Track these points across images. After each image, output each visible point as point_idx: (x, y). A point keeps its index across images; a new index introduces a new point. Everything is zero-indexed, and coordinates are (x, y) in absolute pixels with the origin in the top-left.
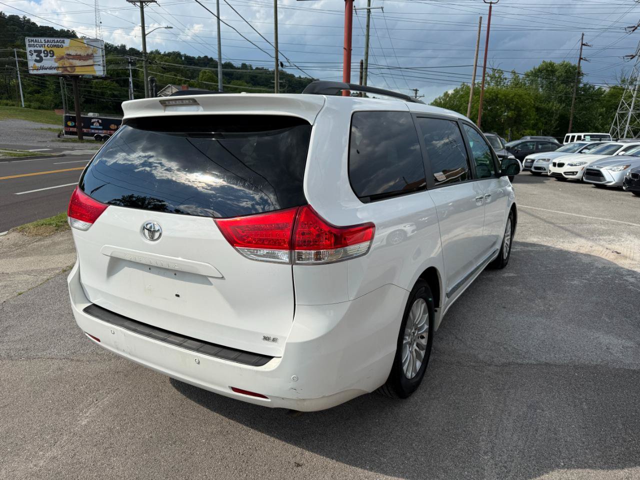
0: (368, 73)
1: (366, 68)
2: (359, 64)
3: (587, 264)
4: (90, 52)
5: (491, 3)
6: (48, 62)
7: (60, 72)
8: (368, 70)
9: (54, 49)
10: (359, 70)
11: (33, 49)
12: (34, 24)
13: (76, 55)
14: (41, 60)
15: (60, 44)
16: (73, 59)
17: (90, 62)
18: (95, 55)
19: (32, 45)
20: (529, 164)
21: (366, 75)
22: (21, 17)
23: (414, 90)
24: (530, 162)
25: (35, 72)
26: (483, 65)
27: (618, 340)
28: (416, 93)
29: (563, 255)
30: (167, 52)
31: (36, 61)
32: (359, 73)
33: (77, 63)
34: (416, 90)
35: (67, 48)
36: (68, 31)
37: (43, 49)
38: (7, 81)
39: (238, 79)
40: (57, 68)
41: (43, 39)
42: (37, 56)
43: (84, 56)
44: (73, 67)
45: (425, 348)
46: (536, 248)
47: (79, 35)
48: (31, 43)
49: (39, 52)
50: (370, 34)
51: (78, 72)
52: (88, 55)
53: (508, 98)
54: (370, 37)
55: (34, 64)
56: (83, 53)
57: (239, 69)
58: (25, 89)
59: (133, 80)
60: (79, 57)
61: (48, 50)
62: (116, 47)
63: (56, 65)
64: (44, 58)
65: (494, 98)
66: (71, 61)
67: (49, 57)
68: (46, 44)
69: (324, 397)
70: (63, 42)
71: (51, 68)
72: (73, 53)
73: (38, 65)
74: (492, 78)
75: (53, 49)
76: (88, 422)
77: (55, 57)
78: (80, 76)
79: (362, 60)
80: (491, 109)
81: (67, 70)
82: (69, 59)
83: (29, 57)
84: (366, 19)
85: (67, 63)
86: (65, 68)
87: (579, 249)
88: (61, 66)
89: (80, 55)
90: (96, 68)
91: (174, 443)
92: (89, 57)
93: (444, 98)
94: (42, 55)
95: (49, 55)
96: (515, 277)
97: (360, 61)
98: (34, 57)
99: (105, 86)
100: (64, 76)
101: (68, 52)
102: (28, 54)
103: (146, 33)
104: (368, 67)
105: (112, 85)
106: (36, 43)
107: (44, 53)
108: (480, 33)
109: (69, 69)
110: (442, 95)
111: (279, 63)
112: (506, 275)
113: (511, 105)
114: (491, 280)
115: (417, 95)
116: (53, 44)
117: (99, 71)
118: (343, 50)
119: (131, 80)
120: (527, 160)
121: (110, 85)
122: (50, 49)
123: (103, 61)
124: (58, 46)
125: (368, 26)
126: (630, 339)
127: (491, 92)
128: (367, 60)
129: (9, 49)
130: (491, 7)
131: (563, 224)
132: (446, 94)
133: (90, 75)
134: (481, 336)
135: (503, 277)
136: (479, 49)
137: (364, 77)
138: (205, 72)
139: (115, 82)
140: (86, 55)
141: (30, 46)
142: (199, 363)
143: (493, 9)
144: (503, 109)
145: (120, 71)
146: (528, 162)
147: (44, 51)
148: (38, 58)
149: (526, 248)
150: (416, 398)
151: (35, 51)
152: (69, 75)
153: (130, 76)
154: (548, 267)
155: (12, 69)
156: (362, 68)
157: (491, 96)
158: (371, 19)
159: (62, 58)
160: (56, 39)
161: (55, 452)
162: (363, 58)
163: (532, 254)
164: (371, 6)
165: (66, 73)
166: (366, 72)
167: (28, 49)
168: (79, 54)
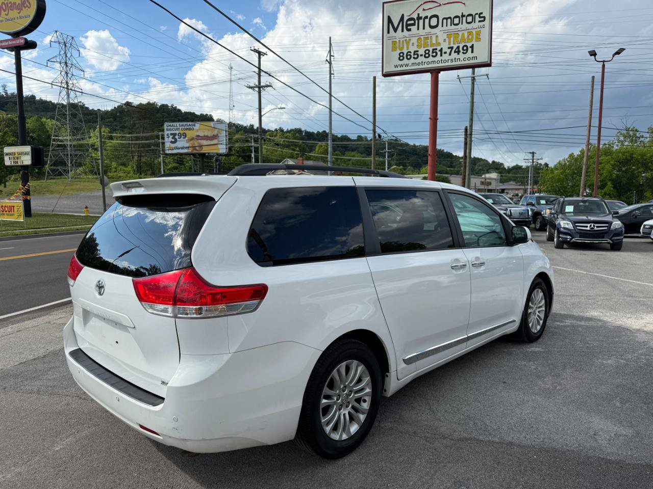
0: (473, 139)
1: (471, 134)
2: (464, 131)
3: (640, 343)
4: (216, 132)
5: (604, 61)
6: (182, 143)
7: (189, 151)
8: (473, 136)
9: (187, 132)
10: (463, 136)
11: (169, 132)
12: (179, 110)
13: (204, 136)
14: (175, 142)
15: (191, 127)
16: (201, 139)
17: (215, 141)
18: (219, 135)
19: (170, 128)
20: (647, 231)
21: (471, 141)
22: (170, 105)
23: (530, 153)
24: (649, 228)
25: (170, 152)
26: (597, 125)
27: (615, 426)
28: (533, 156)
29: (619, 331)
30: (289, 129)
31: (172, 142)
32: (463, 139)
33: (204, 142)
34: (533, 153)
35: (197, 130)
36: (207, 115)
37: (177, 132)
38: (152, 160)
39: (353, 150)
40: (188, 148)
41: (178, 124)
42: (172, 138)
43: (211, 137)
44: (201, 146)
45: (367, 412)
46: (590, 322)
47: (215, 118)
48: (168, 128)
49: (174, 135)
50: (474, 101)
51: (205, 150)
52: (214, 135)
53: (645, 158)
54: (474, 104)
55: (170, 145)
56: (209, 134)
57: (354, 141)
58: (166, 166)
59: (255, 156)
60: (206, 138)
61: (182, 132)
62: (246, 127)
63: (187, 145)
64: (178, 140)
65: (629, 158)
66: (200, 141)
67: (182, 139)
68: (181, 128)
69: (204, 440)
70: (194, 125)
71: (183, 148)
72: (201, 134)
73: (173, 145)
74: (625, 137)
75: (185, 132)
76: (61, 448)
77: (187, 139)
78: (207, 154)
79: (467, 127)
80: (627, 170)
81: (196, 150)
82: (198, 139)
83: (166, 139)
84: (470, 87)
85: (196, 143)
86: (194, 147)
87: (645, 326)
88: (191, 146)
89: (207, 136)
90: (220, 146)
91: (112, 474)
92: (215, 137)
93: (569, 160)
94: (177, 137)
95: (182, 137)
96: (541, 352)
97: (464, 128)
98: (171, 139)
99: (232, 162)
100: (194, 155)
101: (198, 134)
102: (166, 136)
103: (262, 114)
104: (473, 133)
105: (238, 160)
106: (172, 128)
107: (178, 135)
108: (592, 93)
109: (197, 148)
110: (567, 157)
111: (376, 134)
112: (533, 349)
113: (650, 164)
114: (510, 354)
115: (535, 158)
116: (186, 127)
117: (222, 149)
118: (429, 120)
119: (253, 156)
120: (645, 225)
121: (236, 161)
122: (184, 132)
123: (226, 140)
124: (190, 129)
125: (472, 93)
126: (632, 426)
127: (625, 152)
128: (471, 126)
129: (156, 133)
130: (604, 66)
131: (644, 298)
132: (571, 155)
133: (215, 153)
134: (458, 409)
135: (526, 351)
136: (593, 108)
137: (468, 143)
138: (321, 146)
139: (240, 158)
140: (212, 135)
141: (167, 130)
142: (119, 400)
143: (606, 66)
144: (640, 170)
145: (246, 148)
146: (647, 228)
147: (179, 133)
148: (173, 140)
149: (578, 322)
150: (346, 461)
151: (171, 134)
152: (197, 153)
153: (252, 152)
154: (588, 343)
155: (157, 149)
156: (466, 135)
157: (624, 157)
158: (475, 86)
159: (192, 139)
160: (188, 123)
161: (24, 469)
162: (468, 124)
163: (580, 329)
164: (475, 74)
165: (195, 152)
166: (471, 138)
167: (166, 133)
168: (206, 134)
